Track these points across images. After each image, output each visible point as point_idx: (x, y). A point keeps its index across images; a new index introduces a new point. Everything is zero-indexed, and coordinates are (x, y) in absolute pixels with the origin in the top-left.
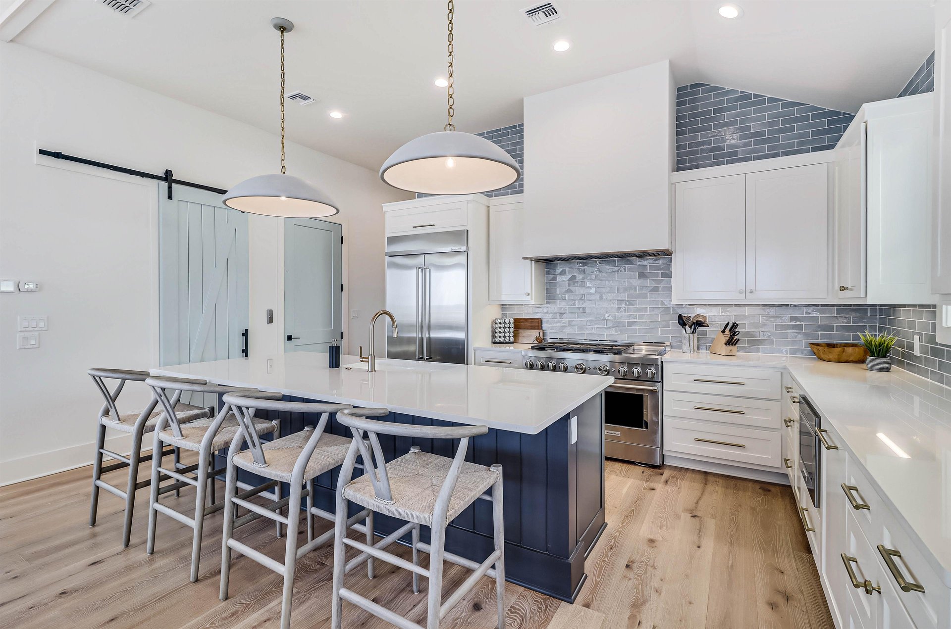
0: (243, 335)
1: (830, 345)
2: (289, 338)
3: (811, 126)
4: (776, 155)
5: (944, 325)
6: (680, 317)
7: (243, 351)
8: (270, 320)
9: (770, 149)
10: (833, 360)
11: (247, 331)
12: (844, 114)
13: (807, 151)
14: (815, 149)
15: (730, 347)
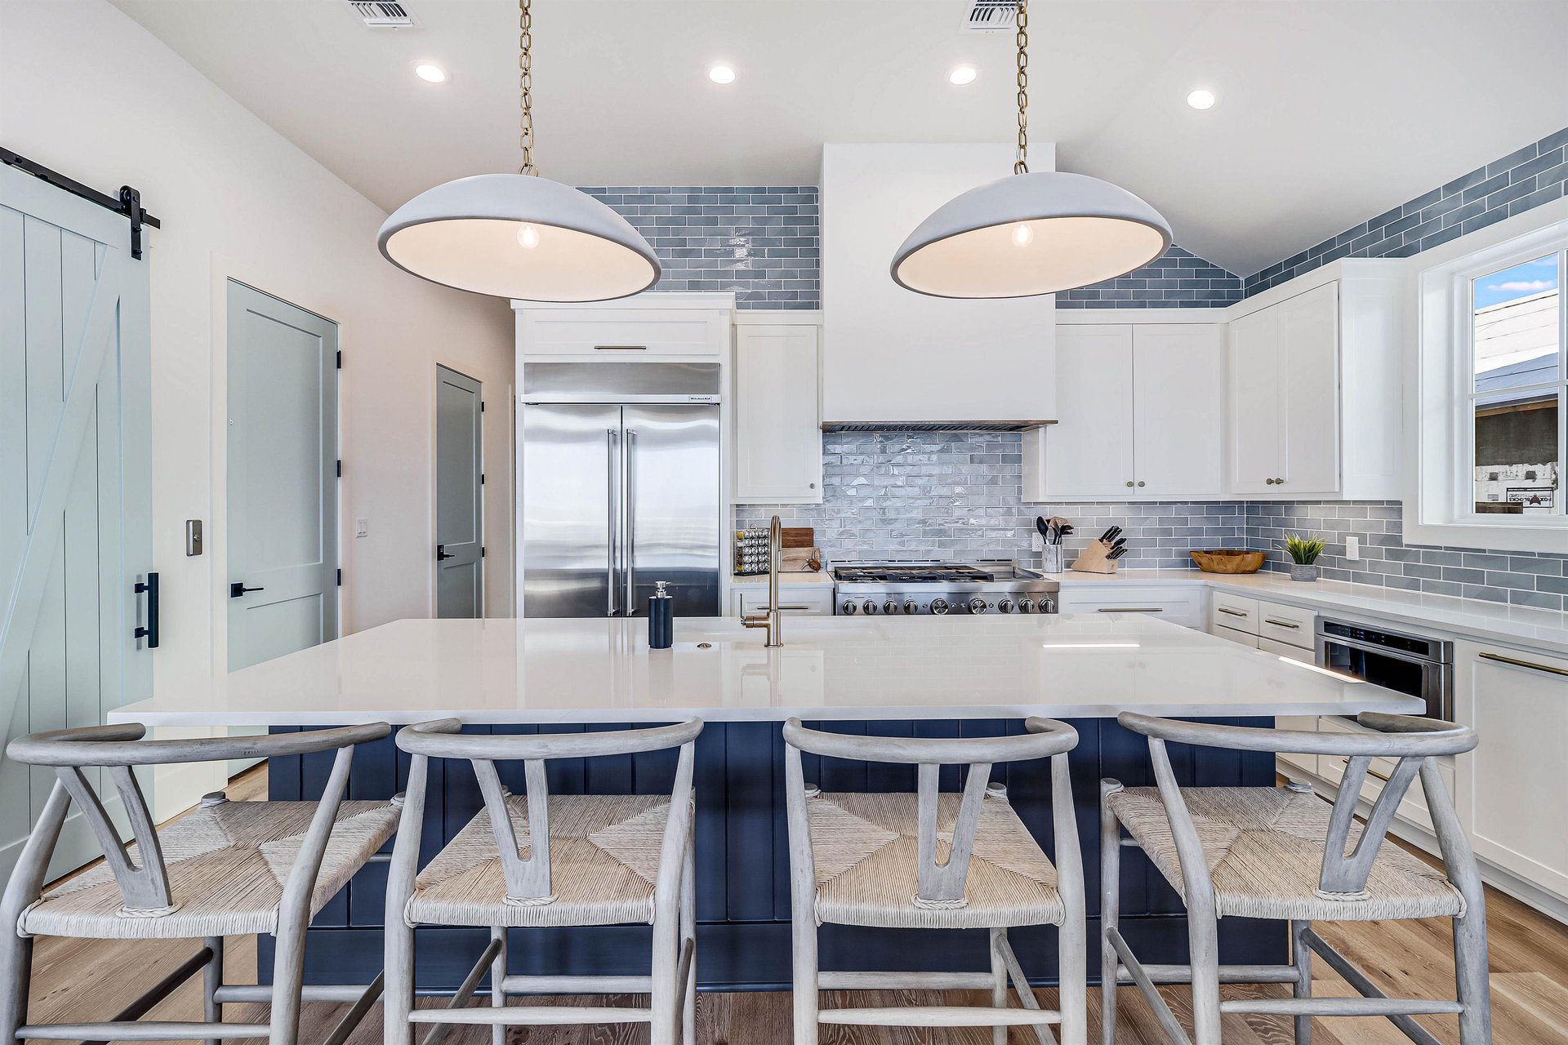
0: (139, 588)
1: (1230, 553)
2: (237, 590)
3: (1179, 274)
4: (1142, 305)
5: (1420, 524)
6: (1040, 520)
7: (139, 633)
8: (197, 548)
9: (1136, 295)
10: (1230, 571)
11: (154, 578)
12: (1212, 266)
13: (1174, 305)
14: (1184, 305)
15: (1112, 561)
